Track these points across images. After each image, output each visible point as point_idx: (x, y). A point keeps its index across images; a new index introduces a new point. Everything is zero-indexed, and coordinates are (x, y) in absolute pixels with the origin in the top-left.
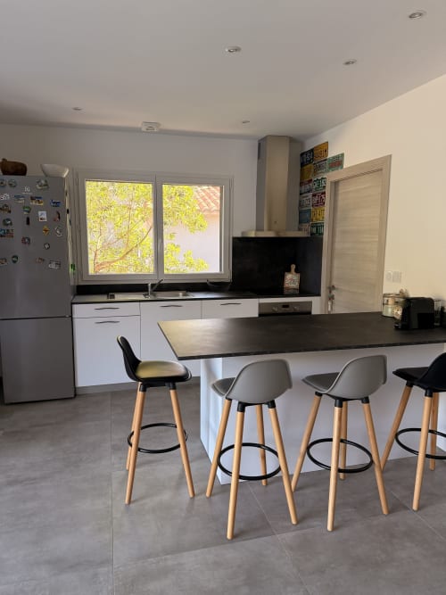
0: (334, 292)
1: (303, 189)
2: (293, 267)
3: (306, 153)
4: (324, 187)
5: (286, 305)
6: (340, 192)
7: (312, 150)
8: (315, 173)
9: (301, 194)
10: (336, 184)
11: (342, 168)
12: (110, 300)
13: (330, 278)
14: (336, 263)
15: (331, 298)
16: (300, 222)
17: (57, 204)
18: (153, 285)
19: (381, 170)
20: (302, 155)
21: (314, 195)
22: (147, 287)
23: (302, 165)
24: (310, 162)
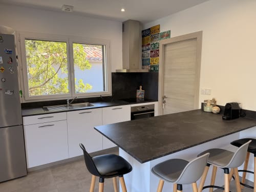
0: (165, 99)
1: (144, 48)
2: (141, 87)
3: (146, 30)
4: (158, 47)
5: (143, 107)
6: (167, 50)
7: (150, 29)
8: (152, 40)
9: (143, 51)
10: (165, 46)
11: (170, 37)
12: (46, 112)
13: (163, 92)
14: (166, 85)
15: (164, 102)
16: (143, 65)
17: (10, 52)
18: (70, 101)
19: (196, 38)
20: (143, 31)
21: (152, 52)
22: (67, 102)
23: (143, 36)
24: (148, 35)
